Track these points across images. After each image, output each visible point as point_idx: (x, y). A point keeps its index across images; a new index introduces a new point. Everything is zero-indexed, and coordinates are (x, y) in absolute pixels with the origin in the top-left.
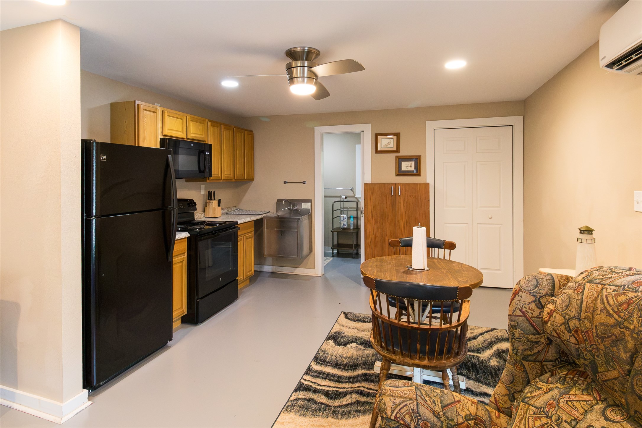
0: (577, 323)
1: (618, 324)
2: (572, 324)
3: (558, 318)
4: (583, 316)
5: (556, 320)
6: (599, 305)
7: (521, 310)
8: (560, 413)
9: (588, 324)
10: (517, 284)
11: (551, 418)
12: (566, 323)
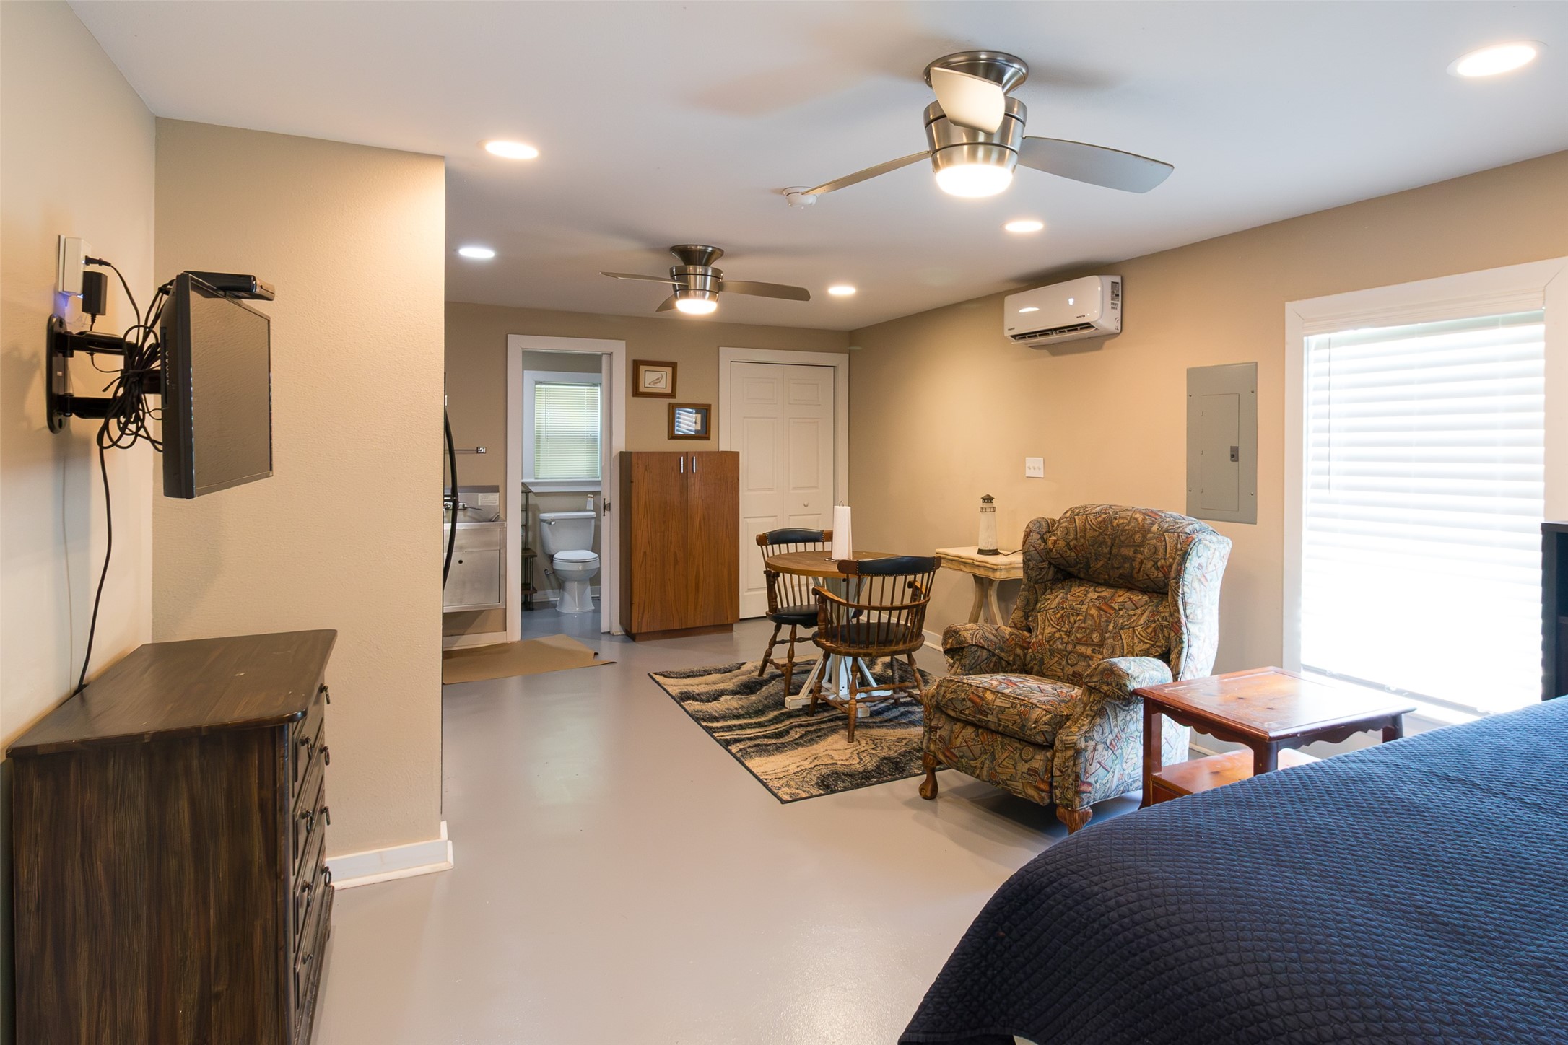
0: (1075, 542)
1: (1101, 534)
2: (1072, 544)
3: (1061, 544)
4: (1078, 536)
5: (1060, 545)
6: (1088, 527)
7: (1033, 546)
8: (1070, 603)
9: (1082, 540)
10: (1027, 528)
11: (1066, 608)
12: (1068, 545)
